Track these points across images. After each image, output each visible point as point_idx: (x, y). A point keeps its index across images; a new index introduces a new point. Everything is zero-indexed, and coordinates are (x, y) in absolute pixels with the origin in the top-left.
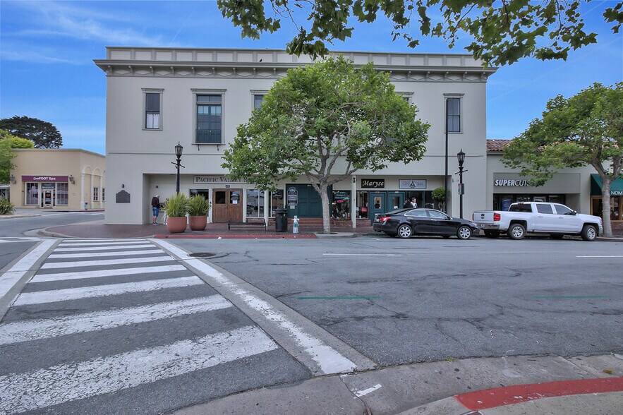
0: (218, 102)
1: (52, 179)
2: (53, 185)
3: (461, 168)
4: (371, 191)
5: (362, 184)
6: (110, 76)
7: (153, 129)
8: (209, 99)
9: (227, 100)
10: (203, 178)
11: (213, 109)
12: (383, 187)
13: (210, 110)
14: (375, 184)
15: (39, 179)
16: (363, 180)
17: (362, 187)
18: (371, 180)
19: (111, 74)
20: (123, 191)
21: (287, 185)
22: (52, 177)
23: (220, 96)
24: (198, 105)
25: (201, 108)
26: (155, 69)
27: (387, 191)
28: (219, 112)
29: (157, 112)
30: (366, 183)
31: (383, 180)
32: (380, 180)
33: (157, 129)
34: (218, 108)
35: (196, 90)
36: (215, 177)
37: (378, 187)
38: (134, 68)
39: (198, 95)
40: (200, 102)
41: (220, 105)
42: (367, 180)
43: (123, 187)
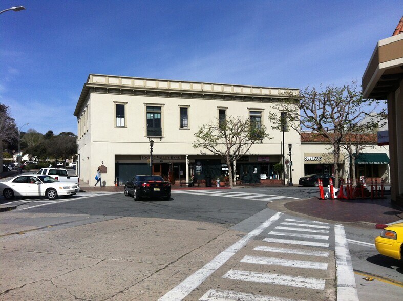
0: (159, 112)
3: (290, 152)
7: (121, 127)
8: (153, 109)
9: (164, 110)
10: (146, 156)
11: (156, 115)
13: (154, 116)
20: (102, 166)
23: (160, 107)
24: (147, 113)
25: (149, 114)
28: (159, 117)
29: (124, 117)
31: (248, 157)
32: (246, 157)
33: (124, 127)
34: (159, 115)
35: (147, 104)
37: (245, 161)
38: (109, 89)
39: (148, 107)
40: (148, 111)
41: (160, 113)
43: (103, 163)
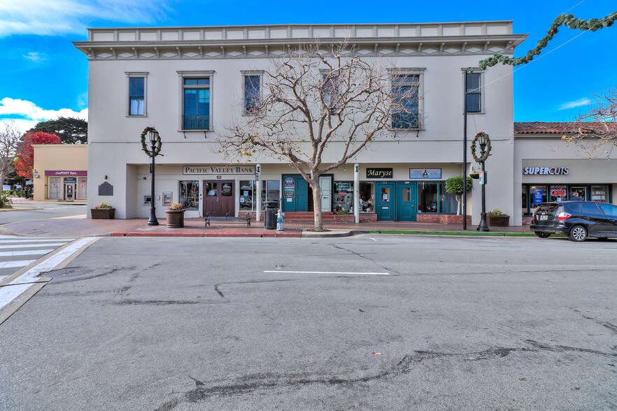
0: (206, 86)
1: (73, 173)
2: (75, 179)
4: (377, 182)
5: (367, 174)
6: (93, 60)
7: (138, 116)
8: (196, 82)
9: (216, 83)
10: (192, 168)
11: (201, 94)
12: (391, 177)
13: (197, 94)
14: (382, 174)
15: (61, 173)
16: (368, 169)
17: (368, 177)
18: (377, 170)
19: (93, 58)
20: (106, 184)
21: (283, 175)
22: (73, 171)
23: (208, 78)
24: (185, 89)
26: (139, 51)
27: (395, 182)
28: (206, 97)
29: (142, 98)
30: (372, 173)
31: (391, 170)
32: (387, 170)
33: (142, 116)
34: (205, 92)
35: (182, 72)
36: (205, 168)
37: (386, 177)
38: (117, 51)
39: (185, 79)
40: (186, 86)
41: (208, 89)
42: (372, 169)
43: (106, 178)
